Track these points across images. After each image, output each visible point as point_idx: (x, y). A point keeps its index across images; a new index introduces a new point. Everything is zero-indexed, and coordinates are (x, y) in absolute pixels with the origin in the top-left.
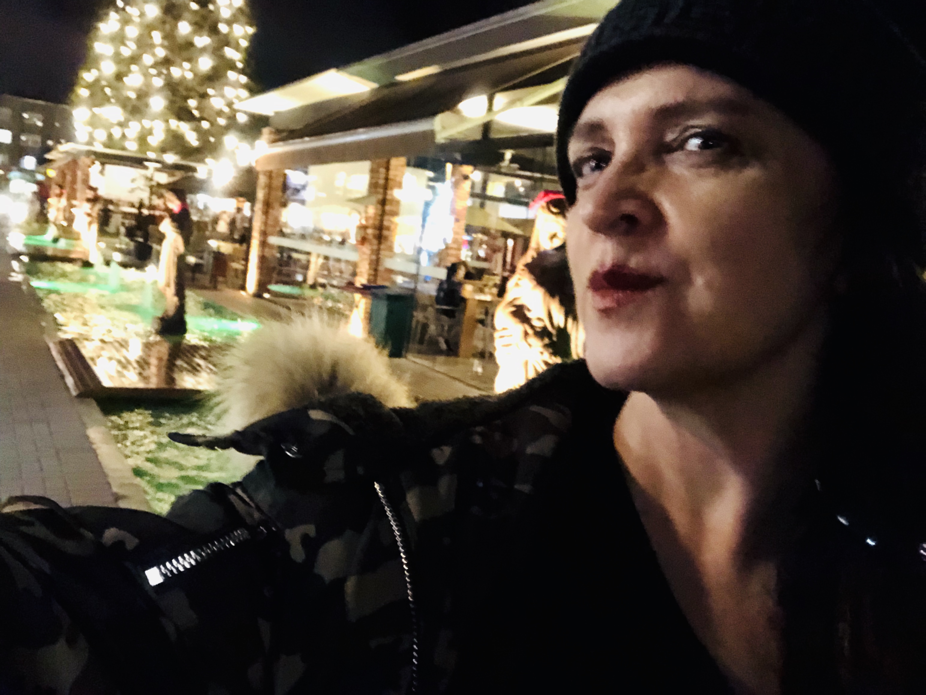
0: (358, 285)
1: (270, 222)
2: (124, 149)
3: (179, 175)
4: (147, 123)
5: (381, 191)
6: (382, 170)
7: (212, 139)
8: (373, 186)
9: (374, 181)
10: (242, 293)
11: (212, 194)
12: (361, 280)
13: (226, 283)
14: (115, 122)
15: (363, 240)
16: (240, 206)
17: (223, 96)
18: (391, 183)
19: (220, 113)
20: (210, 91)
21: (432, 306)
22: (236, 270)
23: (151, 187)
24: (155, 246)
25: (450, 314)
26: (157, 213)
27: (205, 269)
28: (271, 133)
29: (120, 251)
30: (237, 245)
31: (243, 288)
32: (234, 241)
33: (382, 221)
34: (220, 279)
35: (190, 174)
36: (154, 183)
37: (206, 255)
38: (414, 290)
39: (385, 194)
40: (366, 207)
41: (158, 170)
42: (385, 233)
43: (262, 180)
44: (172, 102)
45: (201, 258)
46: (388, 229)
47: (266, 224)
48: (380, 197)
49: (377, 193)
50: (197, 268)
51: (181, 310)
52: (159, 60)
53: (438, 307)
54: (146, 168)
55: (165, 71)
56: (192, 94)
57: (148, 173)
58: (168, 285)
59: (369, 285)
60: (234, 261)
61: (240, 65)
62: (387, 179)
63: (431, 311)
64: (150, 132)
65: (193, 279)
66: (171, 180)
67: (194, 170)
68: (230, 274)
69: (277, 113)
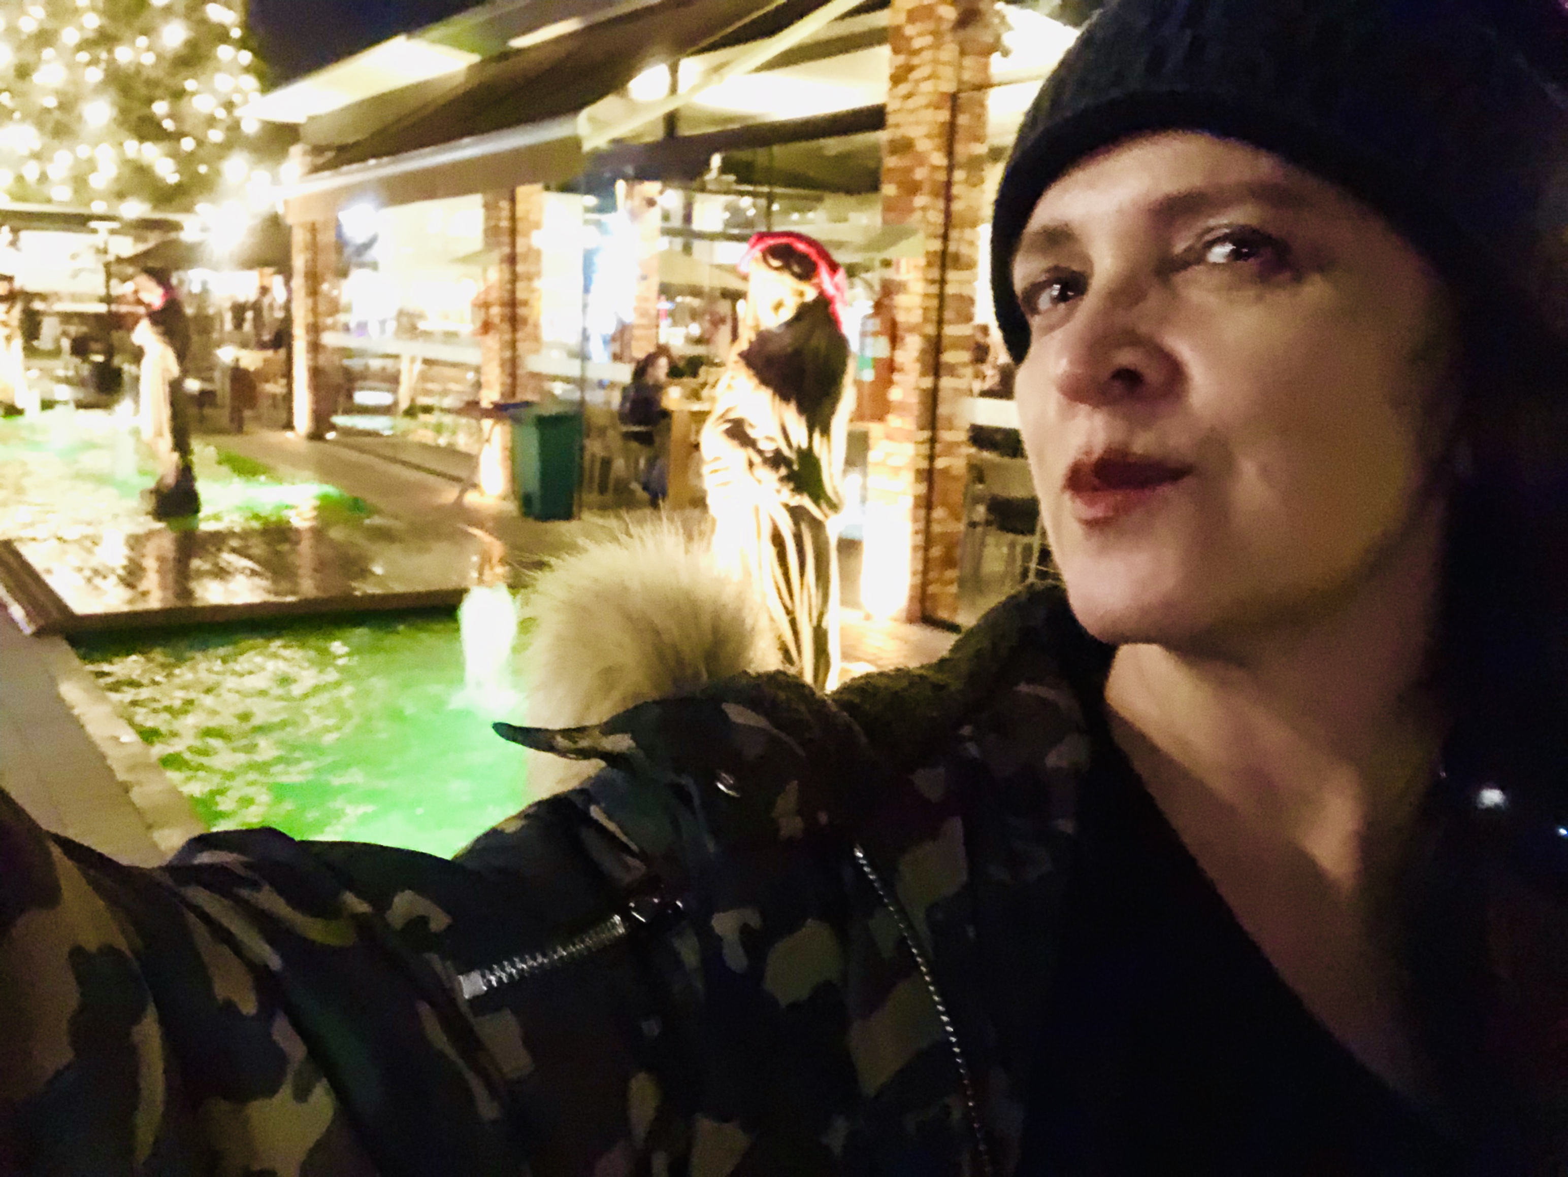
0: (485, 404)
1: (322, 308)
2: (49, 201)
3: (153, 239)
4: (83, 151)
5: (506, 239)
6: (505, 204)
7: (203, 169)
8: (492, 232)
9: (492, 223)
10: (289, 434)
11: (215, 268)
12: (490, 396)
13: (257, 419)
14: (26, 152)
15: (487, 327)
16: (266, 283)
17: (214, 92)
18: (520, 226)
19: (211, 121)
20: (190, 85)
21: (614, 427)
22: (274, 396)
23: (107, 265)
24: (128, 368)
25: (645, 439)
26: (124, 309)
27: (219, 400)
28: (305, 153)
29: (67, 381)
30: (269, 353)
31: (289, 426)
32: (263, 346)
33: (513, 292)
34: (247, 413)
35: (173, 235)
36: (111, 257)
37: (217, 375)
38: (582, 403)
39: (513, 245)
40: (485, 271)
41: (113, 232)
42: (521, 311)
43: (299, 238)
44: (124, 111)
45: (210, 380)
46: (525, 303)
47: (314, 311)
48: (507, 250)
49: (498, 244)
50: (205, 398)
51: (186, 473)
52: (90, 35)
53: (625, 429)
54: (94, 231)
55: (104, 55)
56: (159, 92)
57: (99, 240)
58: (160, 434)
59: (503, 402)
60: (267, 381)
61: (236, 33)
62: (513, 218)
63: (614, 437)
64: (91, 165)
65: (202, 419)
66: (141, 248)
67: (176, 227)
68: (264, 405)
69: (312, 119)
